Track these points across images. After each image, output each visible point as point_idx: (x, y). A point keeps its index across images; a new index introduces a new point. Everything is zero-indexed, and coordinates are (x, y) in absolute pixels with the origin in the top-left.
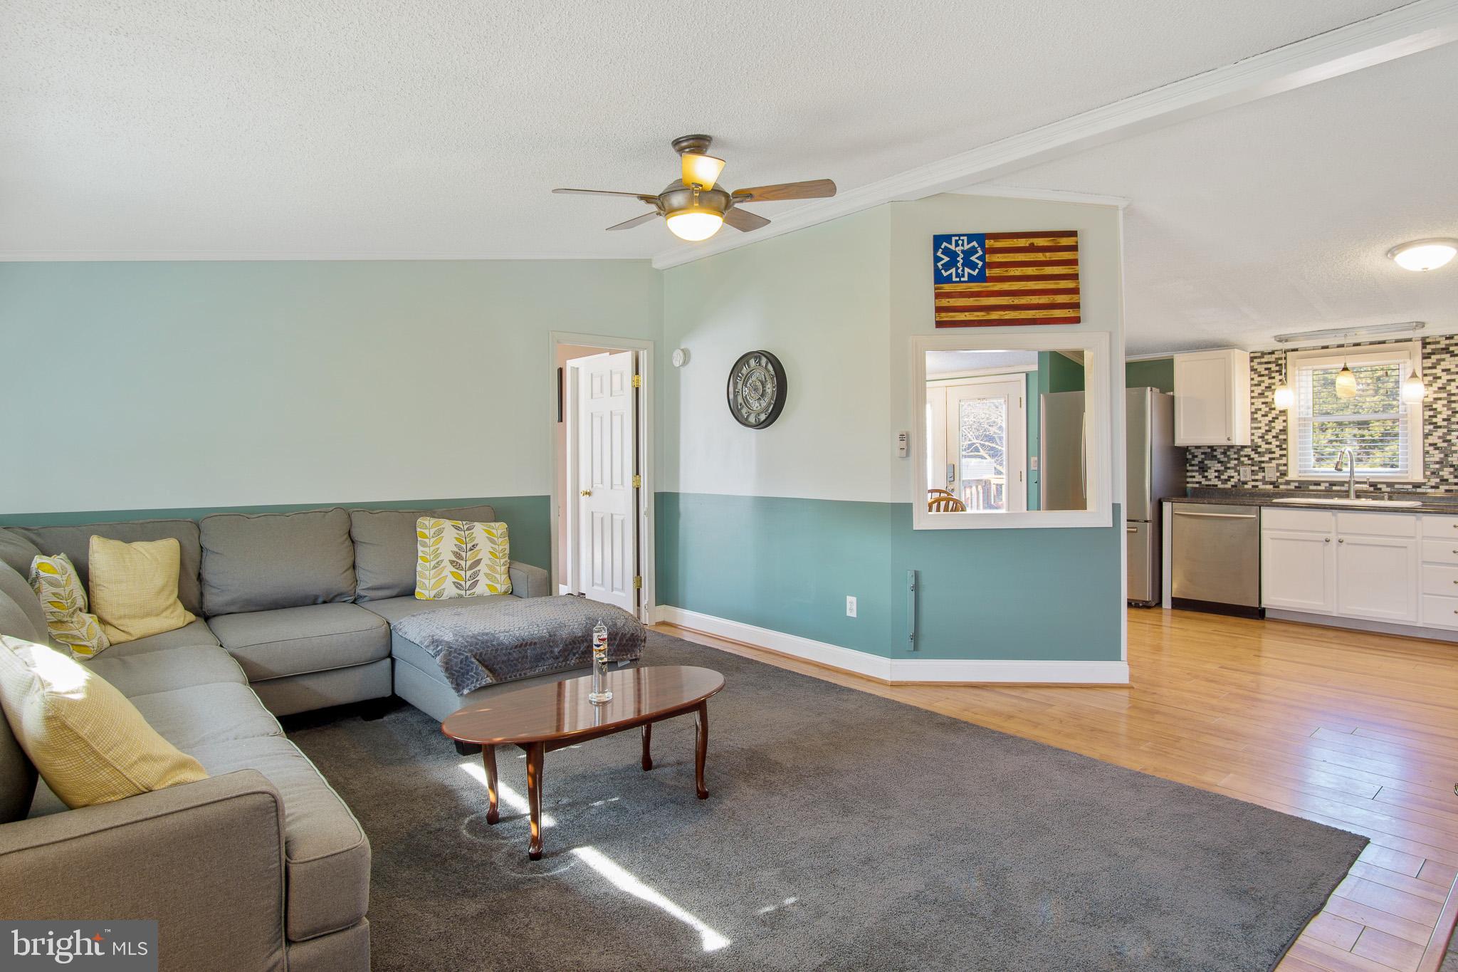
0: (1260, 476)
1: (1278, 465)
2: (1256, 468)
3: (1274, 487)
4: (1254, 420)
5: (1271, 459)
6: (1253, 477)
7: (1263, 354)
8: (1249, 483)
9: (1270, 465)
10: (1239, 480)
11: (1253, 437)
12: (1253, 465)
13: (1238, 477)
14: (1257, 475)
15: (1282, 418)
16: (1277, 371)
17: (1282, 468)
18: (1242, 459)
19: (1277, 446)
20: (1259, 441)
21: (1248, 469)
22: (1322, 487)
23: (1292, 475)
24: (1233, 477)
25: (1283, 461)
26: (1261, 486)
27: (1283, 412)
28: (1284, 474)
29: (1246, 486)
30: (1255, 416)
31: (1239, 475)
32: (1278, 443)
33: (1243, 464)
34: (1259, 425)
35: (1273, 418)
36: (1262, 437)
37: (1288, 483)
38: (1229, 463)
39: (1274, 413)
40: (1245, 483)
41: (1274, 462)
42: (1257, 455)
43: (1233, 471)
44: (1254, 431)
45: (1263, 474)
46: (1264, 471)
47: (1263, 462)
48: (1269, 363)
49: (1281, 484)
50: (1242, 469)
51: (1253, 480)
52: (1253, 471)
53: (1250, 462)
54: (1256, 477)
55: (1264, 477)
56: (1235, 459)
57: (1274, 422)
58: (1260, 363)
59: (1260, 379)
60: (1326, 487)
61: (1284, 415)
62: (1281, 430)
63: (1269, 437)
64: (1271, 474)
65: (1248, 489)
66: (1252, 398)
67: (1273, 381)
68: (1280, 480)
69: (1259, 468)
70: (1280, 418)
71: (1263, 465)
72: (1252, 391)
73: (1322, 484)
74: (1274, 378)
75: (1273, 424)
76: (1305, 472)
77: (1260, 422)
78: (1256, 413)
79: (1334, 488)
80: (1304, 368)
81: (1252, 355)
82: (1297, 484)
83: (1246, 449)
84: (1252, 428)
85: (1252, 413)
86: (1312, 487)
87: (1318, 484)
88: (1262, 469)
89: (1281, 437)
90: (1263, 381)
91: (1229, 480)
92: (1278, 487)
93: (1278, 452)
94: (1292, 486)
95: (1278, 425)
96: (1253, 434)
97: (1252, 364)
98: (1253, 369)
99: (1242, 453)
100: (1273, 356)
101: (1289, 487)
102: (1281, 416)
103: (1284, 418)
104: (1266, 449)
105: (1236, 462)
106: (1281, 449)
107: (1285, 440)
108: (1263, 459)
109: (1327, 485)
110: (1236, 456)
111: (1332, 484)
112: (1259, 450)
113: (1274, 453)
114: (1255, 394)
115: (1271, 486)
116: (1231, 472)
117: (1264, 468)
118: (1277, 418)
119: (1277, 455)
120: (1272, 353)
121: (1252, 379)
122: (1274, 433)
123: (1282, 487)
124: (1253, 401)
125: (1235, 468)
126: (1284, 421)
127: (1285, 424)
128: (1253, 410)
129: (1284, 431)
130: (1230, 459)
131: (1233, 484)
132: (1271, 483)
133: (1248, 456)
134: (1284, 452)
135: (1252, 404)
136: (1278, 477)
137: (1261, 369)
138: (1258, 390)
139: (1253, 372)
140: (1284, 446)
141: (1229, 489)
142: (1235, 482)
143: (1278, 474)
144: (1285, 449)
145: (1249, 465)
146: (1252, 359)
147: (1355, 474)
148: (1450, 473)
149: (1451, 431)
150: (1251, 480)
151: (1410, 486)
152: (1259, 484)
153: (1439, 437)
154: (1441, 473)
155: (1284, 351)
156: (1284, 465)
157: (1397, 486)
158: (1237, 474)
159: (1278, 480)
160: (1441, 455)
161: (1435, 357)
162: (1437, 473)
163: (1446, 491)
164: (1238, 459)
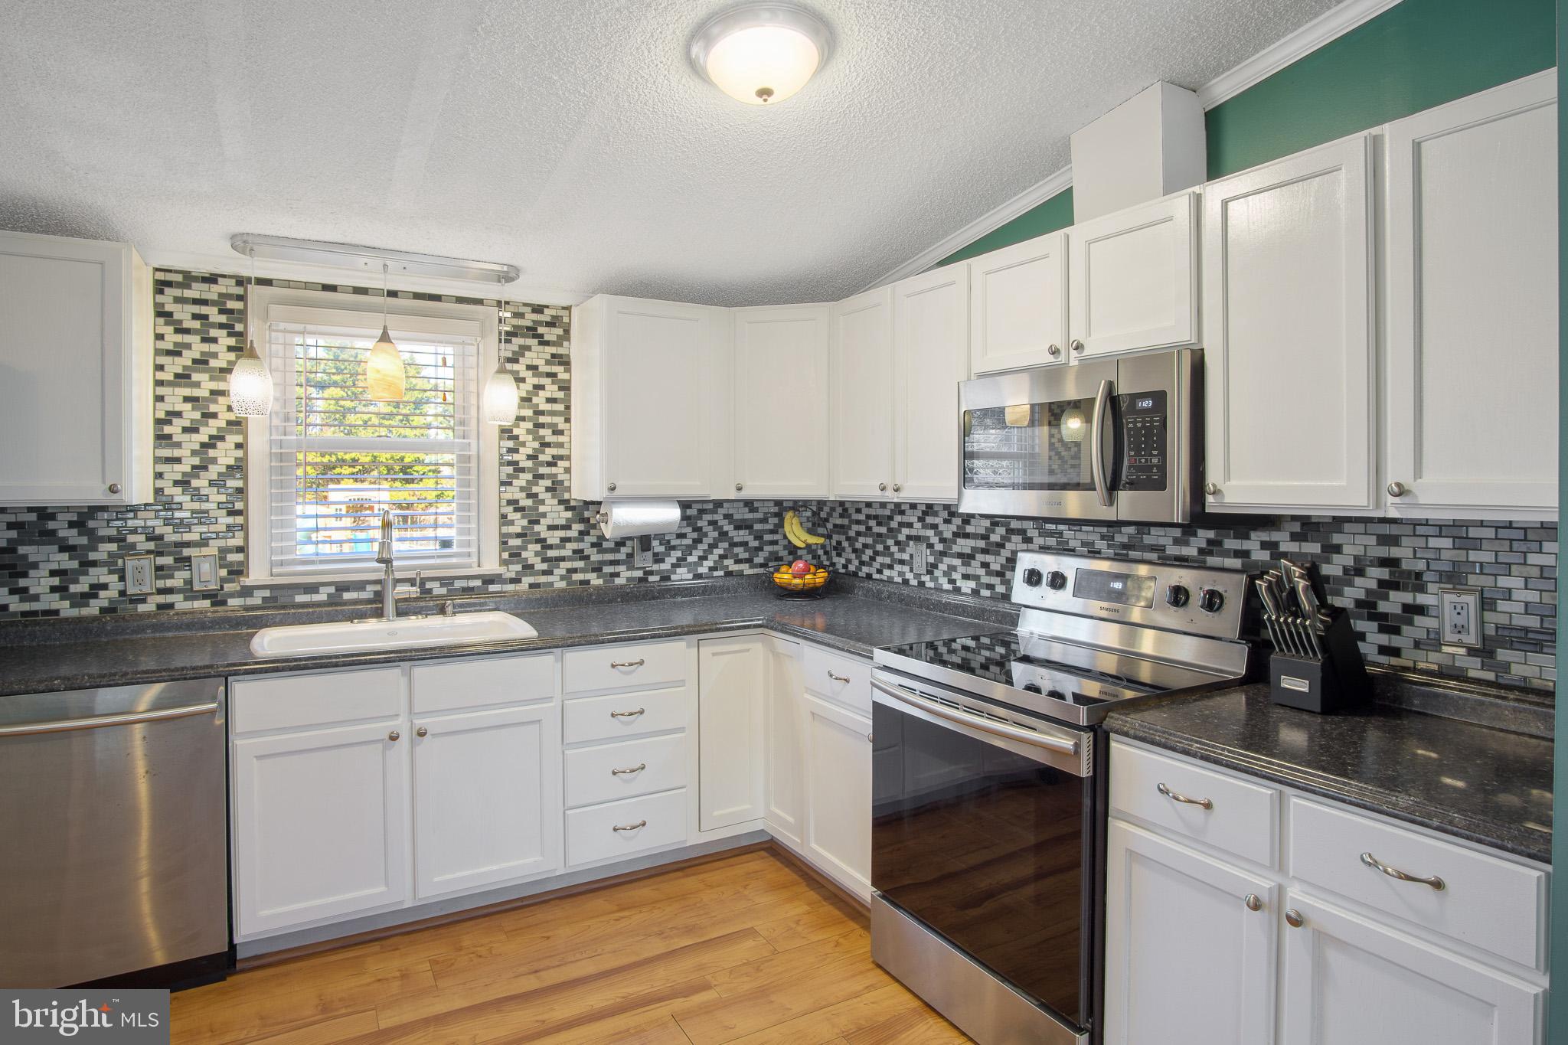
0: (178, 580)
1: (224, 551)
2: (168, 560)
3: (213, 604)
4: (162, 439)
5: (206, 537)
6: (160, 584)
7: (189, 279)
8: (149, 599)
9: (205, 551)
10: (122, 593)
11: (160, 484)
12: (160, 554)
13: (120, 586)
14: (172, 577)
15: (233, 439)
16: (221, 326)
17: (232, 557)
18: (131, 539)
19: (221, 506)
20: (178, 494)
21: (147, 564)
22: (322, 596)
23: (258, 574)
24: (105, 587)
25: (237, 541)
26: (180, 603)
27: (237, 425)
28: (238, 572)
29: (142, 608)
30: (167, 429)
31: (122, 578)
32: (223, 498)
33: (130, 549)
34: (177, 453)
35: (211, 437)
36: (183, 483)
37: (247, 591)
38: (95, 549)
39: (213, 427)
40: (141, 599)
41: (215, 544)
42: (170, 529)
43: (105, 570)
44: (161, 468)
45: (186, 574)
46: (188, 567)
47: (186, 544)
48: (204, 302)
49: (232, 595)
50: (130, 564)
51: (161, 591)
52: (159, 568)
53: (151, 545)
54: (169, 583)
55: (189, 582)
56: (110, 540)
57: (213, 446)
58: (178, 300)
59: (179, 338)
60: (329, 595)
61: (238, 433)
62: (230, 468)
63: (200, 483)
64: (207, 572)
65: (148, 615)
66: (159, 383)
67: (213, 348)
68: (228, 587)
69: (176, 560)
70: (228, 437)
71: (186, 552)
72: (160, 368)
73: (322, 590)
74: (215, 340)
75: (212, 453)
76: (282, 563)
77: (179, 445)
78: (169, 422)
79: (347, 596)
80: (282, 326)
81: (160, 276)
82: (267, 593)
83: (140, 515)
84: (157, 460)
85: (159, 422)
86: (300, 598)
87: (312, 588)
88: (186, 563)
89: (232, 484)
90: (188, 346)
91: (95, 596)
92: (224, 603)
93: (224, 521)
94: (256, 600)
95: (225, 455)
96: (159, 475)
97: (160, 298)
98: (161, 313)
99: (129, 524)
100: (214, 288)
101: (250, 601)
102: (231, 432)
103: (239, 439)
104: (193, 513)
105: (113, 547)
106: (232, 513)
107: (240, 490)
108: (187, 537)
109: (332, 590)
110: (113, 533)
111: (343, 587)
112: (176, 515)
113: (214, 521)
114: (167, 376)
115: (207, 603)
116: (101, 575)
117: (189, 559)
118: (222, 438)
119: (220, 528)
120: (212, 279)
121: (160, 337)
122: (214, 471)
123: (233, 602)
124: (161, 391)
125: (111, 564)
126: (239, 446)
127: (240, 453)
128: (161, 415)
129: (238, 468)
130: (95, 540)
131: (106, 604)
132: (206, 595)
133: (146, 531)
134: (239, 520)
135: (159, 399)
136: (223, 580)
137: (183, 314)
138: (174, 366)
139: (161, 320)
140: (239, 506)
141: (94, 619)
142: (111, 601)
143: (224, 572)
144: (239, 513)
145: (149, 552)
146: (160, 286)
147: (395, 562)
148: (537, 554)
149: (538, 477)
150: (154, 591)
151: (478, 583)
152: (177, 599)
153: (522, 489)
154: (524, 554)
155: (241, 281)
156: (240, 550)
157: (458, 584)
158: (115, 577)
159: (222, 588)
160: (525, 522)
161: (518, 341)
162: (519, 555)
163: (531, 586)
164: (120, 540)
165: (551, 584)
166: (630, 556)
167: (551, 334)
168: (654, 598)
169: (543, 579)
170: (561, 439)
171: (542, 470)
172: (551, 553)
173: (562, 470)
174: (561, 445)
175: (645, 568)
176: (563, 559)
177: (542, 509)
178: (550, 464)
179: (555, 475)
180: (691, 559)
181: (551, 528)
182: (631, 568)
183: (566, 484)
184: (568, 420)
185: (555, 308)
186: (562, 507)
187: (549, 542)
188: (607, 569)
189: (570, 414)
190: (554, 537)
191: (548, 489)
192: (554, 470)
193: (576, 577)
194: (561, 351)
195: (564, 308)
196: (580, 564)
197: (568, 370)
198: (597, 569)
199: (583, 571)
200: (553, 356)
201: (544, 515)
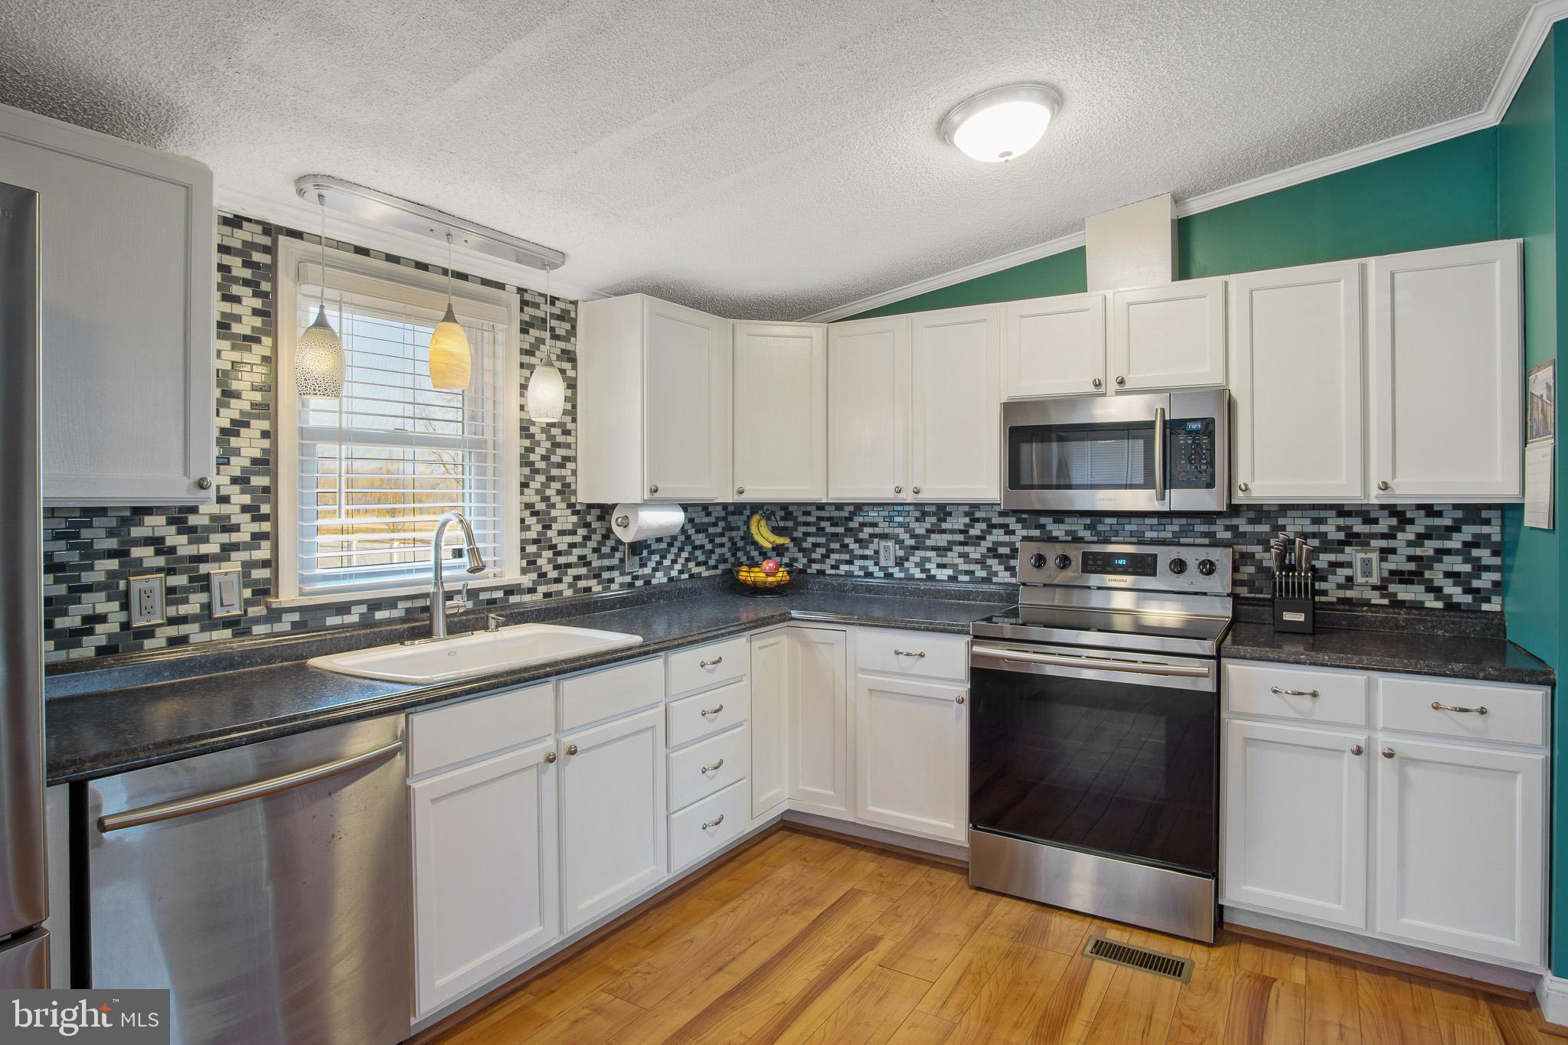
0: (193, 605)
1: (248, 566)
2: (180, 580)
3: (234, 635)
5: (228, 549)
6: (172, 611)
8: (158, 632)
9: (226, 567)
10: (126, 626)
12: (170, 571)
13: (122, 617)
14: (186, 601)
15: (259, 425)
16: (246, 283)
17: (258, 574)
18: (136, 552)
19: (245, 509)
21: (155, 583)
22: (353, 618)
23: (288, 595)
24: (102, 619)
25: (263, 553)
26: (196, 635)
27: (265, 408)
28: (263, 591)
29: (149, 644)
31: (125, 606)
32: (247, 499)
33: (137, 568)
35: (233, 422)
37: (275, 615)
38: (90, 568)
39: (235, 409)
40: (149, 632)
41: (239, 556)
42: (184, 539)
43: (103, 595)
45: (203, 597)
46: (207, 588)
47: (203, 559)
48: (228, 250)
49: (257, 621)
50: (138, 583)
51: (173, 621)
52: (171, 590)
53: (161, 561)
54: (183, 610)
55: (208, 607)
56: (111, 554)
57: (237, 434)
60: (361, 615)
61: (265, 417)
62: (255, 461)
63: (222, 481)
64: (227, 596)
67: (236, 309)
68: (254, 611)
69: (191, 580)
70: (254, 423)
71: (204, 568)
73: (353, 609)
74: (237, 300)
75: (234, 442)
79: (379, 615)
82: (296, 617)
83: (149, 520)
86: (332, 621)
87: (343, 608)
88: (204, 583)
89: (258, 481)
91: (90, 632)
92: (247, 632)
93: (248, 527)
94: (284, 625)
95: (250, 445)
99: (136, 532)
100: (238, 233)
101: (278, 627)
102: (258, 417)
103: (265, 425)
104: (214, 518)
105: (113, 564)
106: (258, 518)
107: (266, 490)
108: (205, 549)
109: (363, 609)
110: (112, 544)
111: (375, 605)
112: (193, 520)
113: (236, 528)
115: (227, 633)
116: (97, 603)
117: (207, 577)
118: (247, 425)
119: (243, 536)
120: (236, 222)
122: (236, 465)
123: (258, 630)
125: (109, 587)
126: (265, 434)
127: (266, 443)
129: (266, 463)
130: (90, 555)
131: (103, 641)
133: (156, 543)
134: (266, 527)
136: (248, 603)
140: (265, 509)
142: (110, 636)
143: (247, 593)
144: (265, 518)
145: (159, 570)
147: (445, 574)
148: (550, 561)
149: (551, 479)
150: (165, 621)
151: (499, 594)
152: (190, 629)
153: (537, 492)
154: (540, 562)
155: (268, 229)
156: (265, 564)
157: (483, 596)
158: (115, 605)
159: (246, 611)
160: (539, 528)
161: (534, 333)
162: (534, 562)
163: (547, 595)
164: (121, 554)
165: (560, 593)
166: (622, 561)
167: (562, 328)
168: (644, 603)
169: (554, 588)
170: (570, 439)
171: (555, 472)
172: (561, 560)
173: (569, 473)
174: (568, 446)
175: (632, 572)
176: (569, 566)
177: (554, 513)
178: (561, 466)
179: (564, 477)
180: (667, 562)
181: (561, 533)
182: (623, 574)
183: (573, 487)
184: (574, 420)
185: (564, 301)
186: (569, 511)
187: (560, 547)
188: (606, 575)
189: (576, 413)
190: (562, 543)
191: (559, 492)
192: (563, 472)
193: (582, 584)
194: (568, 347)
195: (571, 302)
196: (583, 571)
197: (574, 368)
198: (597, 576)
199: (587, 577)
200: (564, 351)
201: (554, 520)
